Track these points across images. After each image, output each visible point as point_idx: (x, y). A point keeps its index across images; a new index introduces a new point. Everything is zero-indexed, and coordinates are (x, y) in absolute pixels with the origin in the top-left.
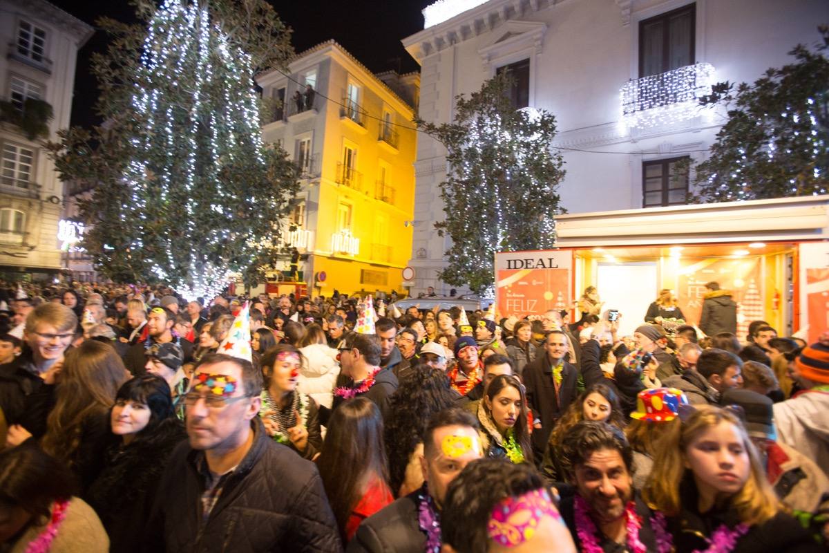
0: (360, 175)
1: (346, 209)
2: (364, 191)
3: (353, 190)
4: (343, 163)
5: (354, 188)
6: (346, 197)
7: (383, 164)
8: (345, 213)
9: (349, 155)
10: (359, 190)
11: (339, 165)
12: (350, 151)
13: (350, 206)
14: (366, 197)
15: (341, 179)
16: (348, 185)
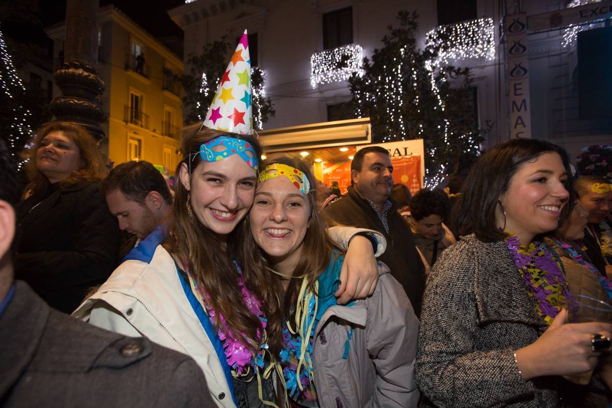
0: (147, 117)
1: (136, 143)
2: (152, 129)
3: (140, 128)
4: (130, 105)
5: (142, 126)
6: (135, 133)
7: (168, 108)
8: (136, 146)
9: (136, 101)
10: (147, 128)
11: (126, 108)
12: (137, 97)
13: (140, 141)
14: (154, 134)
15: (129, 119)
16: (136, 124)
